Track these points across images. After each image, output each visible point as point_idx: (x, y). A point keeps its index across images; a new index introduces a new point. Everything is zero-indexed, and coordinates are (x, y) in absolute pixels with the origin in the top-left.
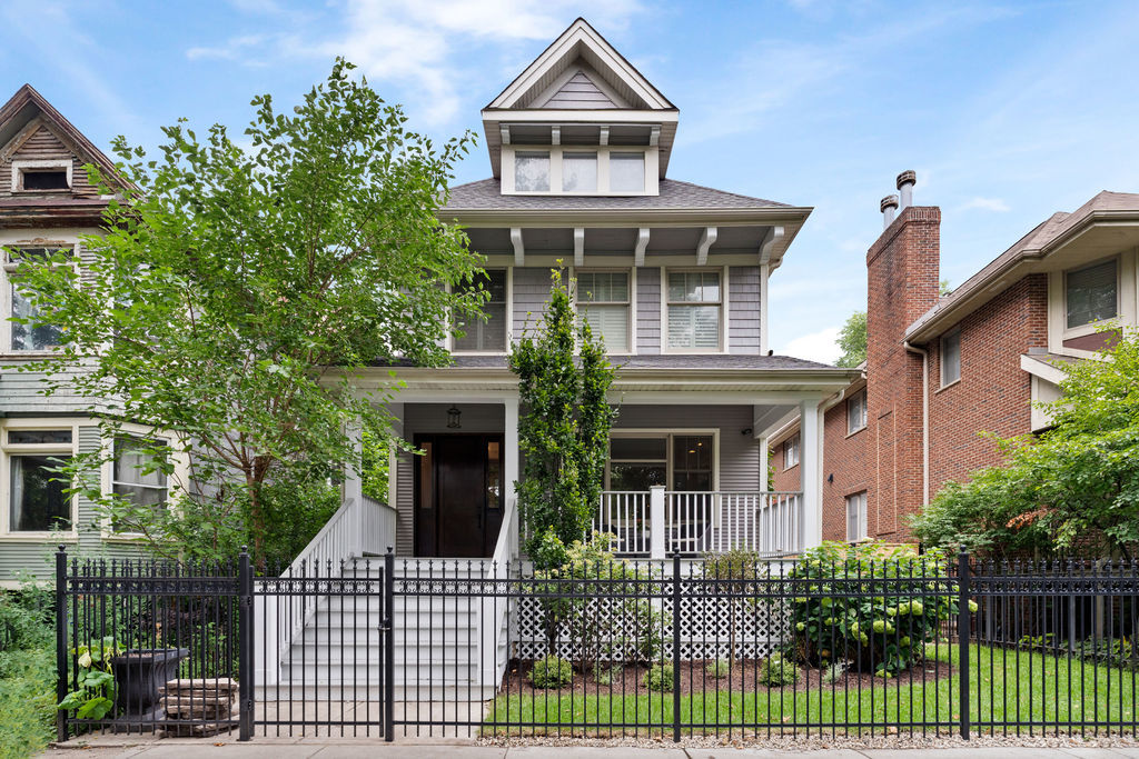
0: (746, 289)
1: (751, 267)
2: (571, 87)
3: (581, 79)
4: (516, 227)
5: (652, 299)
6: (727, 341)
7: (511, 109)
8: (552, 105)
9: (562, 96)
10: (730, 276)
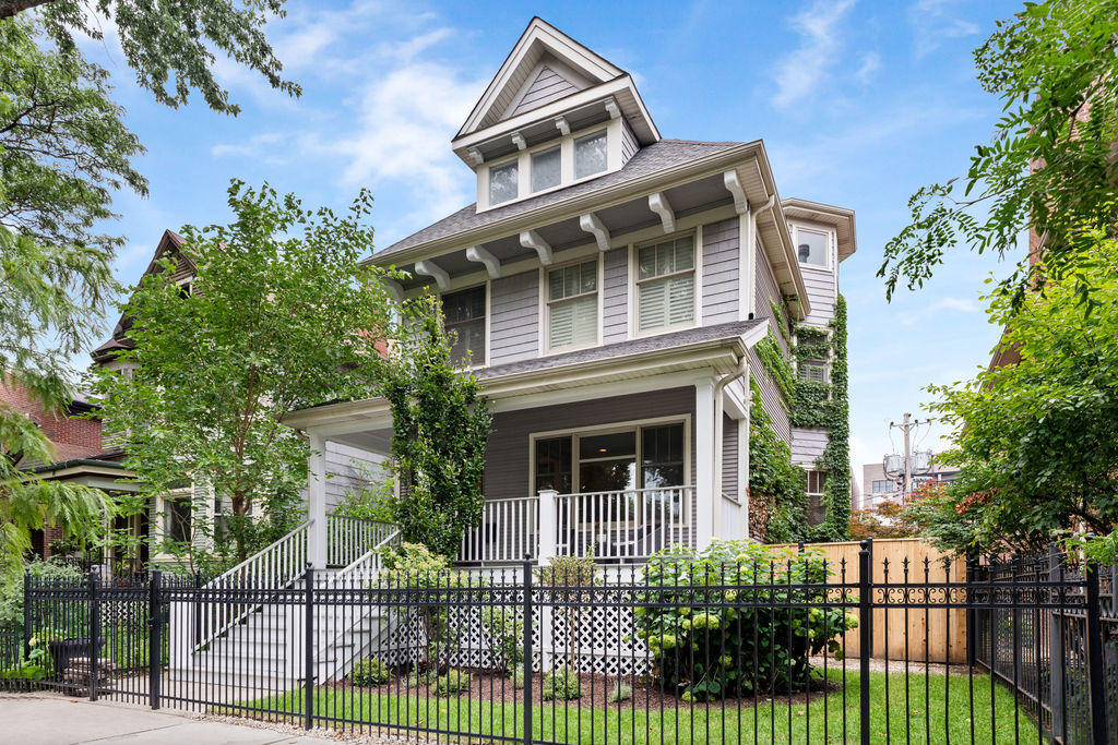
0: (724, 246)
1: (729, 220)
2: (538, 86)
3: (547, 74)
4: (471, 246)
5: (619, 282)
6: (699, 311)
7: (477, 131)
8: (520, 111)
9: (529, 98)
10: (704, 236)
